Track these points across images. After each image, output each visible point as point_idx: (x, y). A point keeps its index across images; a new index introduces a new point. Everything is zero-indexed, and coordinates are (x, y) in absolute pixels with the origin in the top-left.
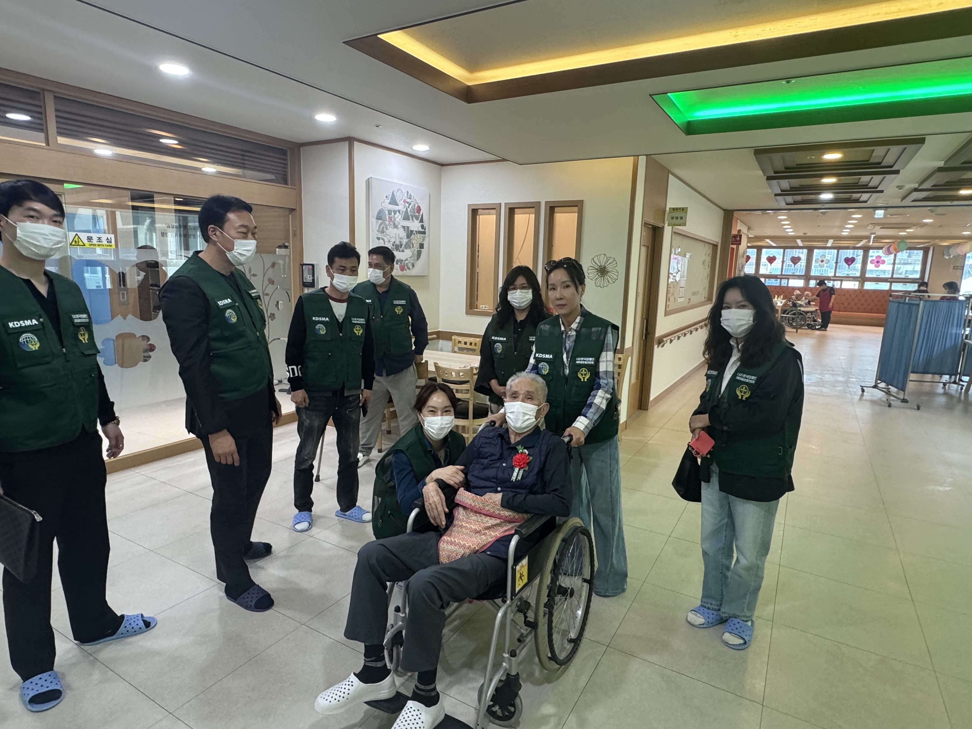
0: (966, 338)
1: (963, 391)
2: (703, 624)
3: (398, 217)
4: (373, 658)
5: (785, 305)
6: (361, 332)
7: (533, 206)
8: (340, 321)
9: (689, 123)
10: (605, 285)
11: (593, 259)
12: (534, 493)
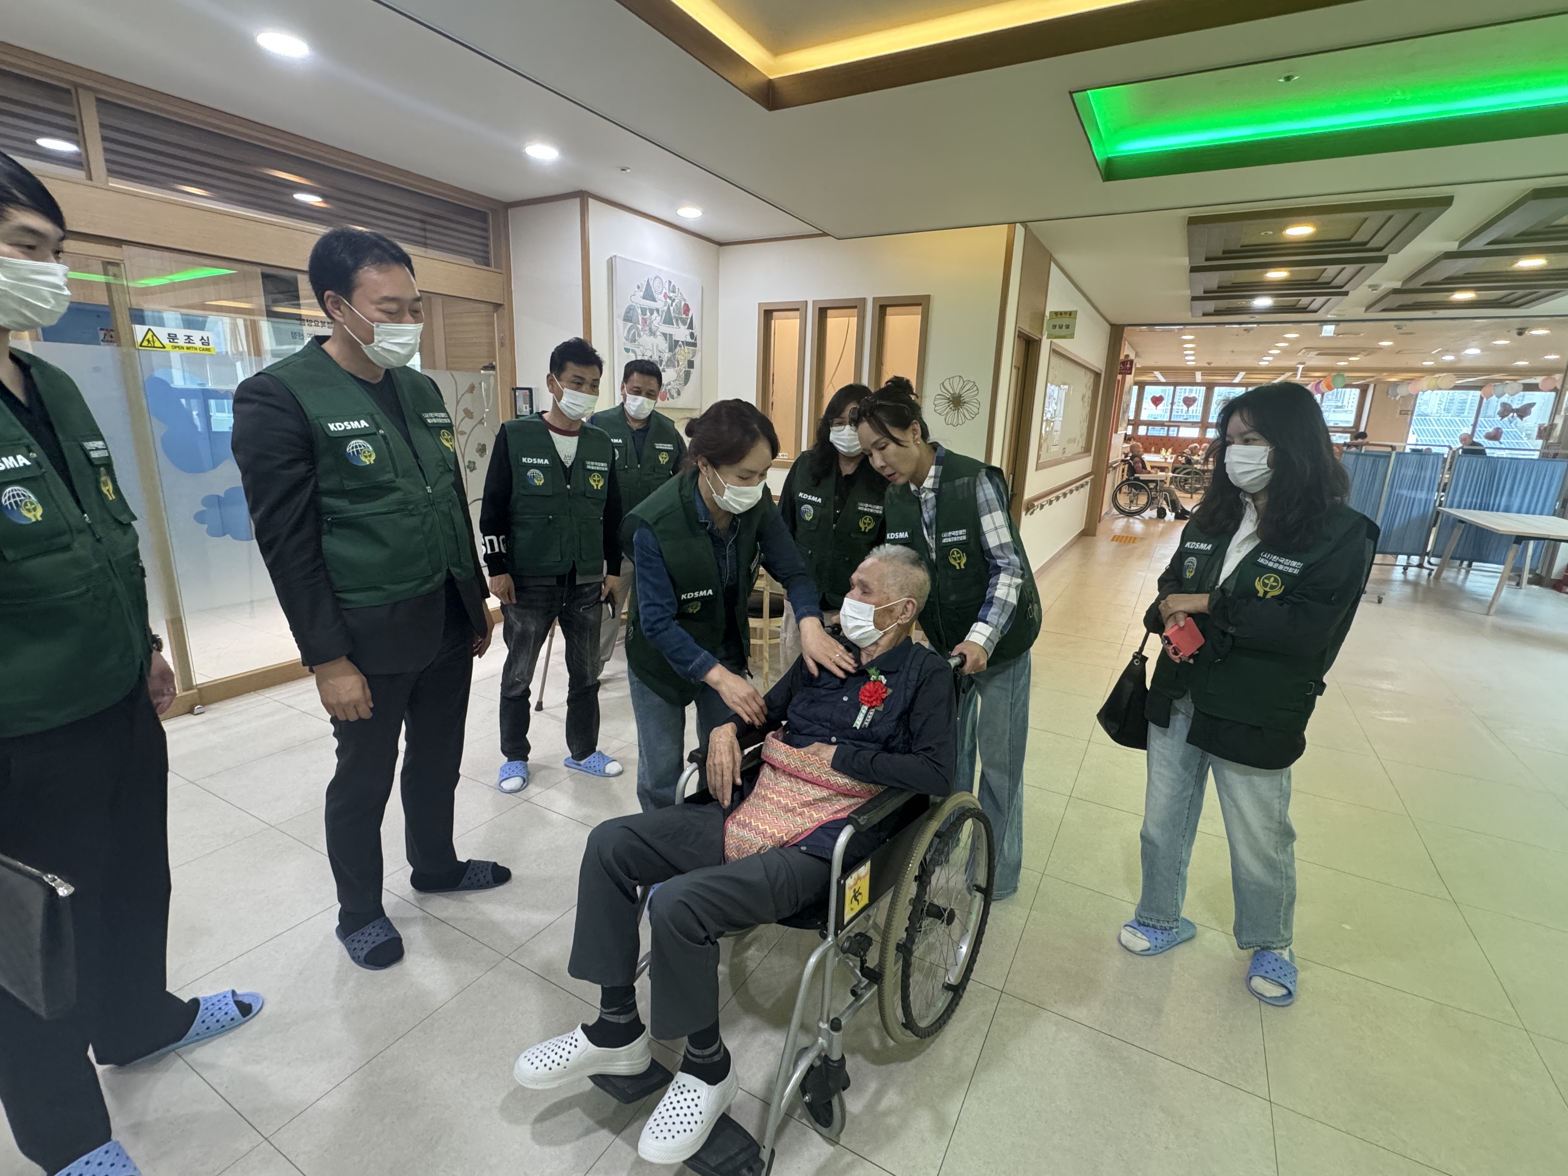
0: (1440, 505)
1: (1432, 577)
2: (1149, 949)
3: (656, 319)
4: (614, 1009)
5: (1176, 460)
6: (601, 484)
7: (854, 305)
8: (568, 466)
9: (1109, 161)
10: (960, 422)
11: (943, 383)
12: (891, 751)
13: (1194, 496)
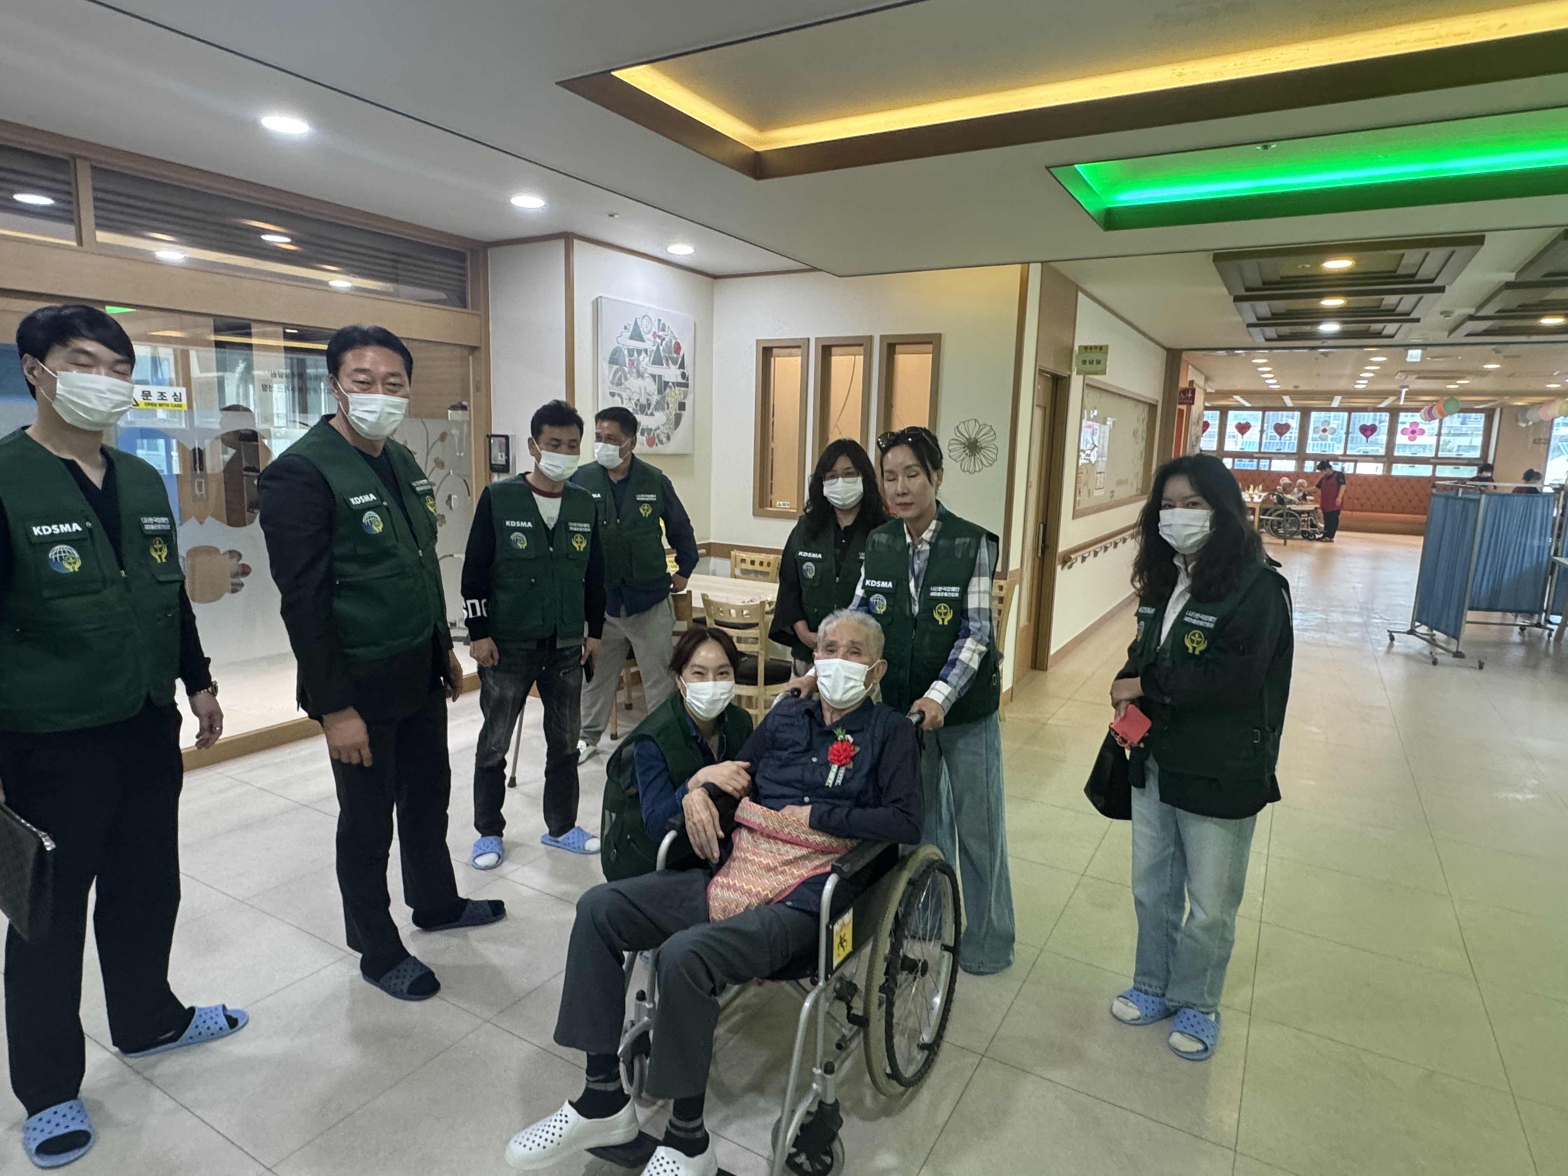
0: (1556, 554)
1: (1552, 639)
2: (1139, 1018)
3: (645, 360)
4: (599, 1077)
5: (1265, 501)
6: (583, 545)
7: (861, 343)
8: (551, 528)
9: (1110, 212)
10: (977, 469)
11: (957, 427)
12: (862, 806)
13: (1288, 541)
